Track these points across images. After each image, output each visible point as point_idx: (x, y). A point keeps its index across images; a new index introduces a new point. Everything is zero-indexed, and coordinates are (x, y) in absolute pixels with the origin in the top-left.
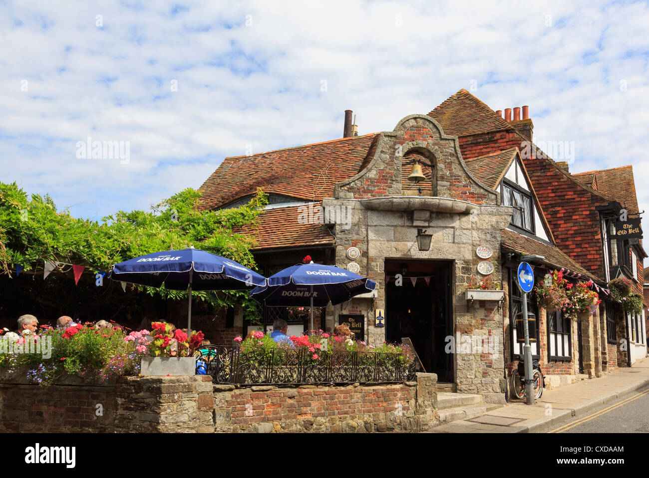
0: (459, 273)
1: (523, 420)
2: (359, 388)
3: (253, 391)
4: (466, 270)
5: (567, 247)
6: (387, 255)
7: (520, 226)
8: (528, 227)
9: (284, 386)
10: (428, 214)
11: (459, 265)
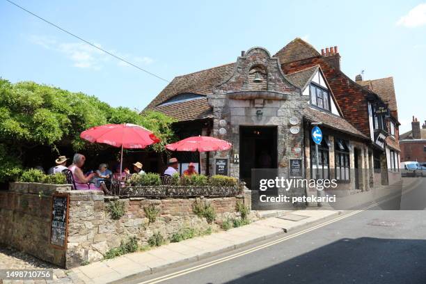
0: (280, 133)
1: (308, 217)
2: (204, 199)
3: (131, 200)
4: (284, 131)
5: (350, 119)
6: (241, 124)
7: (322, 107)
8: (326, 107)
9: (153, 198)
10: (262, 101)
11: (280, 128)
